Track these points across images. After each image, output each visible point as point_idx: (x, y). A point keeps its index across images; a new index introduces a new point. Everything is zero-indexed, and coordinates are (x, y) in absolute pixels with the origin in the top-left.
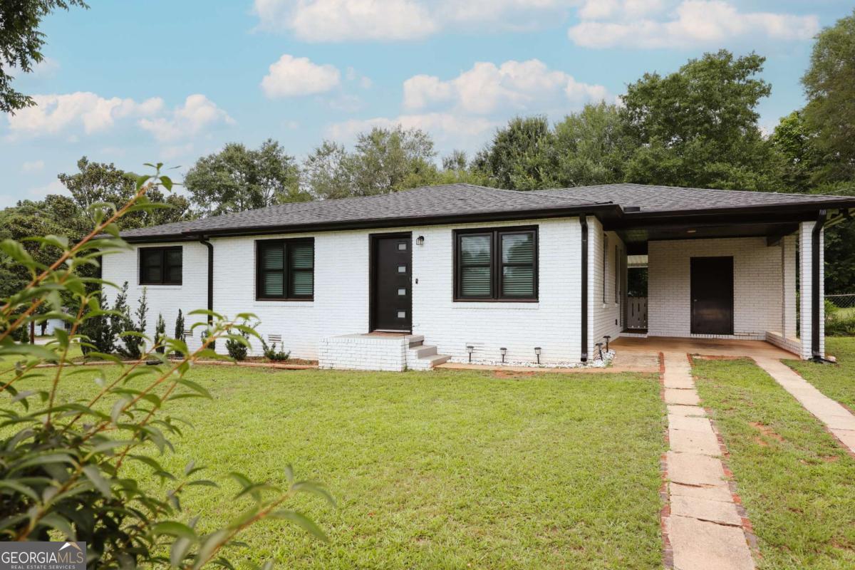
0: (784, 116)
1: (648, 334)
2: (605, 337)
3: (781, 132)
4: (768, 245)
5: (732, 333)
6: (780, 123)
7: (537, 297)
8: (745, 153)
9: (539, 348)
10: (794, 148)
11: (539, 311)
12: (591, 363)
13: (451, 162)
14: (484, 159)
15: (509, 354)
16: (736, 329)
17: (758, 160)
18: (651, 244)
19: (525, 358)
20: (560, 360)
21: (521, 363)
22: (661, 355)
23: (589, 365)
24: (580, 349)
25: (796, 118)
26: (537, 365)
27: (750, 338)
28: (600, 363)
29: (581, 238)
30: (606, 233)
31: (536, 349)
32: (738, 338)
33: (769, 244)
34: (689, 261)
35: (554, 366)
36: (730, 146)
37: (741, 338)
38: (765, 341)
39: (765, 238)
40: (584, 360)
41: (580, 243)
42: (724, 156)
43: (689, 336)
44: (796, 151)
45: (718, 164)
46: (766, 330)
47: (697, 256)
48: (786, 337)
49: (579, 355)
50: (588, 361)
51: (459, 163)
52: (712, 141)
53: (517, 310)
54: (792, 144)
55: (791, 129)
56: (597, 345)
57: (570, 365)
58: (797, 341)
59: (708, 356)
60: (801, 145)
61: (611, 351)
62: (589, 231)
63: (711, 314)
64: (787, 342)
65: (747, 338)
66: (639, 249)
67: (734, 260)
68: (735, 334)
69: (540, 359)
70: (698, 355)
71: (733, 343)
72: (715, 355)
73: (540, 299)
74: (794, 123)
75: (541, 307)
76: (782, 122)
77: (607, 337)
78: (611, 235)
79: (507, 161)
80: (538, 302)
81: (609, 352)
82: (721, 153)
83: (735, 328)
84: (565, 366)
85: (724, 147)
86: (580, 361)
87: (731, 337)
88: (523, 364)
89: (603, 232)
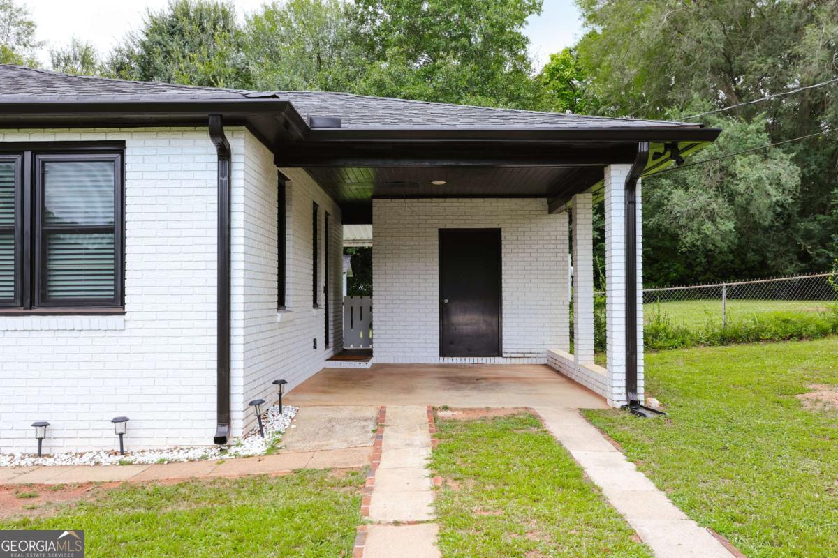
0: (555, 53)
1: (373, 360)
2: (275, 383)
3: (553, 72)
4: (549, 213)
5: (499, 354)
6: (550, 61)
7: (123, 304)
8: (512, 87)
9: (125, 420)
10: (567, 95)
11: (126, 333)
12: (239, 445)
13: (67, 60)
14: (127, 60)
15: (55, 434)
16: (506, 347)
17: (529, 99)
18: (379, 206)
19: (93, 442)
20: (172, 442)
21: (82, 455)
22: (382, 412)
23: (233, 450)
24: (215, 415)
25: (568, 56)
26: (119, 457)
27: (525, 361)
28: (256, 445)
29: (215, 175)
30: (281, 170)
31: (115, 421)
32: (508, 362)
33: (552, 209)
34: (437, 234)
35: (155, 458)
36: (493, 74)
37: (513, 361)
38: (546, 365)
39: (545, 200)
40: (220, 440)
41: (215, 183)
42: (487, 88)
43: (437, 362)
44: (568, 100)
45: (479, 97)
46: (548, 347)
47: (448, 226)
48: (580, 363)
49: (212, 429)
50: (230, 441)
51: (83, 63)
52: (472, 65)
53: (76, 334)
54: (564, 89)
55: (563, 70)
56: (251, 404)
57: (191, 454)
58: (599, 369)
59: (464, 410)
60: (574, 92)
61: (289, 411)
62: (234, 158)
63: (469, 321)
64: (582, 370)
65: (521, 361)
66: (358, 212)
67: (503, 234)
68: (504, 355)
69: (125, 443)
70: (446, 408)
71: (502, 373)
72: (475, 406)
73: (127, 308)
74: (565, 62)
75: (129, 325)
76: (552, 59)
77: (281, 383)
78: (298, 177)
79: (163, 66)
80: (124, 313)
81: (285, 411)
82: (484, 83)
83: (504, 346)
84: (181, 456)
85: (485, 75)
86: (212, 442)
87: (498, 360)
88: (86, 458)
89: (275, 168)
